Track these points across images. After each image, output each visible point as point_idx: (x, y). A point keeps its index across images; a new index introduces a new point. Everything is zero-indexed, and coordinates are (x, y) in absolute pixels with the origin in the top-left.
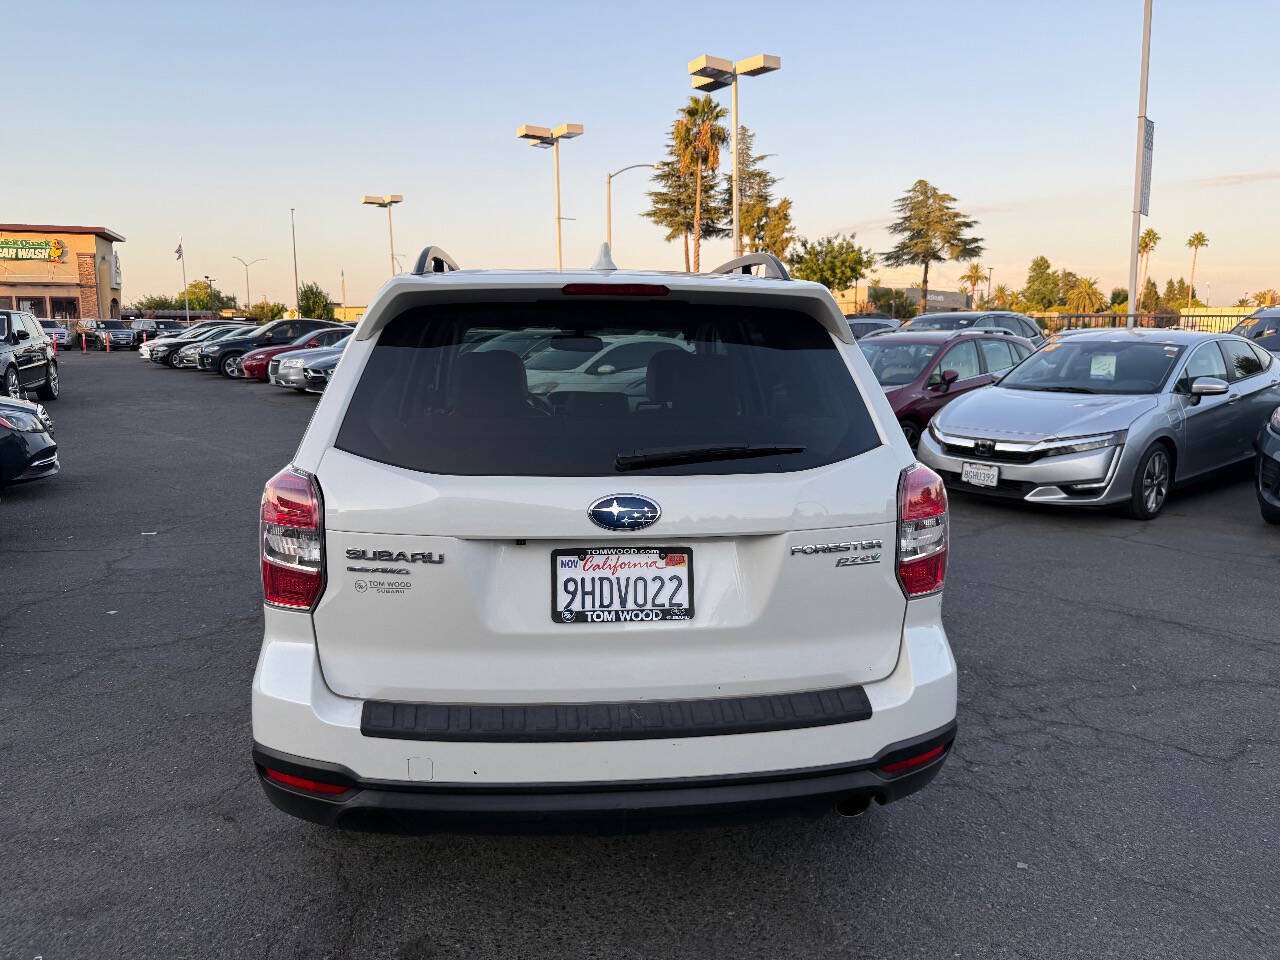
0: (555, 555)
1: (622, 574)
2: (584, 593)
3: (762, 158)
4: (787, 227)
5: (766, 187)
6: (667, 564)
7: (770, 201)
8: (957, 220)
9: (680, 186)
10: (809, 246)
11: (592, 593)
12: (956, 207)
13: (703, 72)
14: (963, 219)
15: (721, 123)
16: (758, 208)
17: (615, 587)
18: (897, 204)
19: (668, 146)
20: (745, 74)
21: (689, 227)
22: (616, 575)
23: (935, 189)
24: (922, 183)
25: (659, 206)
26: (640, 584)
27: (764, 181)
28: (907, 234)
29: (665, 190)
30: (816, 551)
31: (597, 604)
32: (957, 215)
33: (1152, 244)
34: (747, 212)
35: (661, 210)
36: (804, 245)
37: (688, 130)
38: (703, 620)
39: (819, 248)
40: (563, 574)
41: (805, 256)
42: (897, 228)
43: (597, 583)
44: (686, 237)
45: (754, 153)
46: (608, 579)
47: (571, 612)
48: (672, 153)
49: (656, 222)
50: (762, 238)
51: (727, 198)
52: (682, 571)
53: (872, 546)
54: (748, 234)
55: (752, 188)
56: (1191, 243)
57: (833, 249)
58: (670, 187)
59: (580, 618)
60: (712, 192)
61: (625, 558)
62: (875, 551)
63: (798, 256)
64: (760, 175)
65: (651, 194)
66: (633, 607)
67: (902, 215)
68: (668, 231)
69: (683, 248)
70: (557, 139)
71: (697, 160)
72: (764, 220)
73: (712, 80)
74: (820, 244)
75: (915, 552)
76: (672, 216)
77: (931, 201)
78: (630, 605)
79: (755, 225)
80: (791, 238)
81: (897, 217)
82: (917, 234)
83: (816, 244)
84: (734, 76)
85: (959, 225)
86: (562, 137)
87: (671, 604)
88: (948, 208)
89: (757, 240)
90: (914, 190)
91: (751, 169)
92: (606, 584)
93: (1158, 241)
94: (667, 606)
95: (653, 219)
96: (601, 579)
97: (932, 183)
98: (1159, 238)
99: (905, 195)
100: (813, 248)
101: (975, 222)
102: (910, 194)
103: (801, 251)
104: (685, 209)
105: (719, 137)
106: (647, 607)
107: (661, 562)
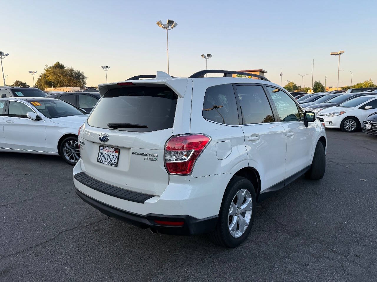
0: (100, 146)
2: (102, 156)
11: (103, 156)
17: (107, 156)
22: (107, 153)
26: (110, 156)
30: (139, 154)
31: (103, 159)
38: (119, 168)
40: (100, 152)
47: (100, 160)
52: (117, 154)
53: (154, 156)
59: (100, 162)
61: (109, 149)
62: (156, 157)
75: (170, 160)
78: (108, 161)
87: (114, 162)
96: (105, 154)
106: (111, 162)
107: (115, 152)
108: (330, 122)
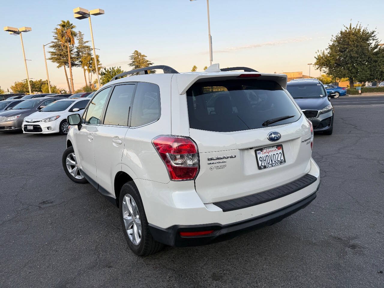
1: (270, 154)
2: (264, 160)
3: (87, 42)
4: (99, 63)
5: (90, 51)
6: (278, 150)
7: (92, 55)
8: (148, 62)
9: (60, 50)
10: (107, 70)
11: (265, 160)
12: (147, 59)
13: (78, 13)
14: (149, 62)
15: (74, 30)
16: (88, 58)
17: (270, 157)
18: (130, 57)
19: (54, 36)
20: (93, 14)
21: (66, 63)
22: (269, 154)
23: (140, 53)
24: (136, 51)
25: (53, 56)
26: (274, 155)
27: (89, 49)
28: (134, 66)
29: (55, 51)
30: (305, 141)
31: (267, 163)
32: (148, 61)
33: (195, 70)
34: (85, 59)
35: (54, 58)
36: (105, 69)
37: (62, 31)
38: (288, 163)
39: (110, 70)
41: (106, 73)
42: (131, 65)
43: (266, 157)
44: (65, 66)
45: (85, 40)
46: (268, 156)
47: (262, 166)
48: (55, 39)
49: (53, 62)
50: (91, 67)
51: (77, 54)
52: (281, 151)
54: (86, 66)
55: (85, 51)
56: (204, 69)
57: (115, 70)
58: (56, 50)
60: (72, 52)
61: (270, 149)
62: (310, 140)
63: (103, 72)
64: (87, 47)
65: (49, 52)
66: (274, 162)
67: (132, 61)
68: (58, 65)
69: (64, 71)
70: (21, 32)
71: (67, 41)
72: (91, 61)
73: (81, 16)
74: (110, 69)
76: (58, 59)
77: (140, 57)
78: (273, 162)
79: (88, 63)
80: (101, 67)
81: (131, 61)
82: (137, 67)
83: (109, 69)
84: (89, 15)
85: (148, 64)
86: (22, 31)
87: (281, 160)
88: (145, 59)
89: (90, 68)
90: (134, 53)
91: (84, 45)
92: (268, 157)
93: (197, 69)
94: (280, 161)
95: (51, 60)
96: (267, 156)
97: (139, 51)
98: (197, 68)
99: (132, 55)
100: (108, 70)
101: (153, 63)
102: (134, 55)
103: (104, 71)
104: (63, 57)
105: (74, 34)
106: (277, 162)
107: (277, 149)
108: (48, 128)
